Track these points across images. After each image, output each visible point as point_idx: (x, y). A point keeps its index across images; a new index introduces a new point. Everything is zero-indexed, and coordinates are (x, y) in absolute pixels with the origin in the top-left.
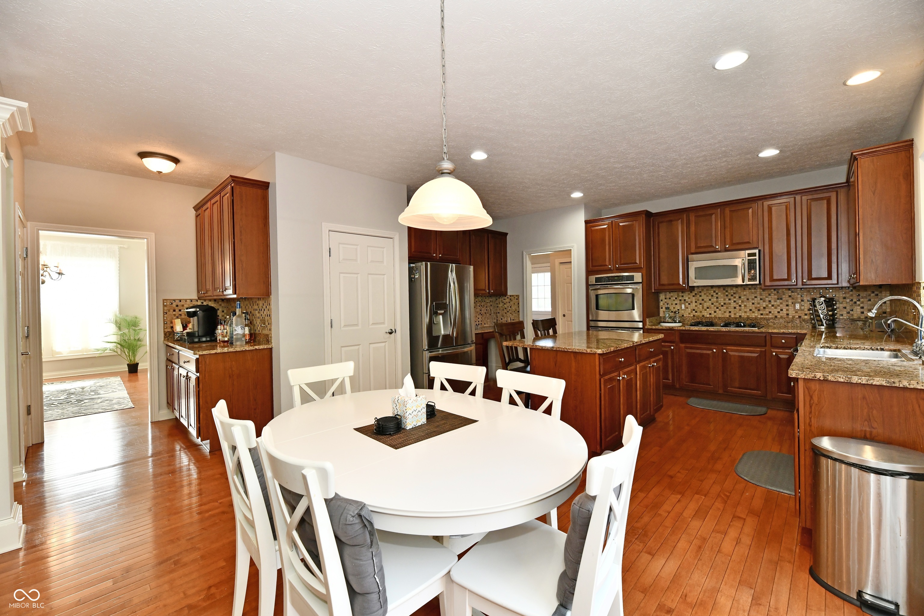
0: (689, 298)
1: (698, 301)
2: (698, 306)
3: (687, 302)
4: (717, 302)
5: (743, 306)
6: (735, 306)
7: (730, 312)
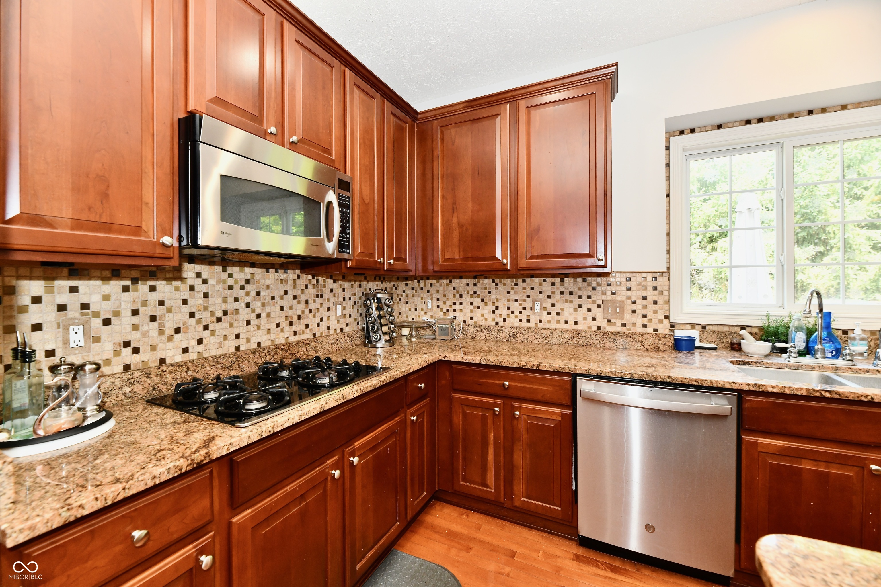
0: (106, 297)
1: (142, 310)
2: (145, 328)
3: (96, 314)
4: (206, 308)
5: (263, 315)
6: (247, 318)
7: (237, 336)
